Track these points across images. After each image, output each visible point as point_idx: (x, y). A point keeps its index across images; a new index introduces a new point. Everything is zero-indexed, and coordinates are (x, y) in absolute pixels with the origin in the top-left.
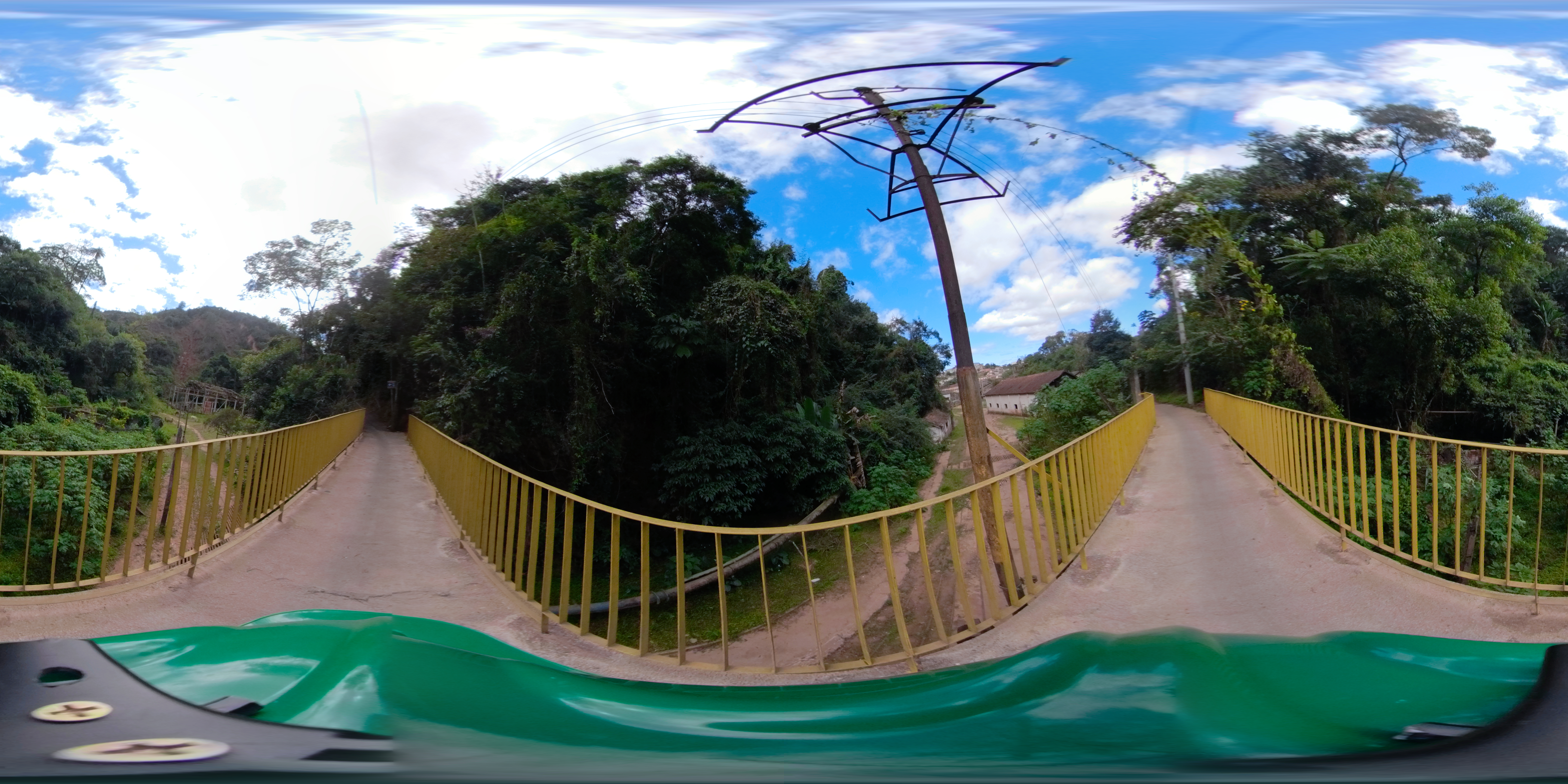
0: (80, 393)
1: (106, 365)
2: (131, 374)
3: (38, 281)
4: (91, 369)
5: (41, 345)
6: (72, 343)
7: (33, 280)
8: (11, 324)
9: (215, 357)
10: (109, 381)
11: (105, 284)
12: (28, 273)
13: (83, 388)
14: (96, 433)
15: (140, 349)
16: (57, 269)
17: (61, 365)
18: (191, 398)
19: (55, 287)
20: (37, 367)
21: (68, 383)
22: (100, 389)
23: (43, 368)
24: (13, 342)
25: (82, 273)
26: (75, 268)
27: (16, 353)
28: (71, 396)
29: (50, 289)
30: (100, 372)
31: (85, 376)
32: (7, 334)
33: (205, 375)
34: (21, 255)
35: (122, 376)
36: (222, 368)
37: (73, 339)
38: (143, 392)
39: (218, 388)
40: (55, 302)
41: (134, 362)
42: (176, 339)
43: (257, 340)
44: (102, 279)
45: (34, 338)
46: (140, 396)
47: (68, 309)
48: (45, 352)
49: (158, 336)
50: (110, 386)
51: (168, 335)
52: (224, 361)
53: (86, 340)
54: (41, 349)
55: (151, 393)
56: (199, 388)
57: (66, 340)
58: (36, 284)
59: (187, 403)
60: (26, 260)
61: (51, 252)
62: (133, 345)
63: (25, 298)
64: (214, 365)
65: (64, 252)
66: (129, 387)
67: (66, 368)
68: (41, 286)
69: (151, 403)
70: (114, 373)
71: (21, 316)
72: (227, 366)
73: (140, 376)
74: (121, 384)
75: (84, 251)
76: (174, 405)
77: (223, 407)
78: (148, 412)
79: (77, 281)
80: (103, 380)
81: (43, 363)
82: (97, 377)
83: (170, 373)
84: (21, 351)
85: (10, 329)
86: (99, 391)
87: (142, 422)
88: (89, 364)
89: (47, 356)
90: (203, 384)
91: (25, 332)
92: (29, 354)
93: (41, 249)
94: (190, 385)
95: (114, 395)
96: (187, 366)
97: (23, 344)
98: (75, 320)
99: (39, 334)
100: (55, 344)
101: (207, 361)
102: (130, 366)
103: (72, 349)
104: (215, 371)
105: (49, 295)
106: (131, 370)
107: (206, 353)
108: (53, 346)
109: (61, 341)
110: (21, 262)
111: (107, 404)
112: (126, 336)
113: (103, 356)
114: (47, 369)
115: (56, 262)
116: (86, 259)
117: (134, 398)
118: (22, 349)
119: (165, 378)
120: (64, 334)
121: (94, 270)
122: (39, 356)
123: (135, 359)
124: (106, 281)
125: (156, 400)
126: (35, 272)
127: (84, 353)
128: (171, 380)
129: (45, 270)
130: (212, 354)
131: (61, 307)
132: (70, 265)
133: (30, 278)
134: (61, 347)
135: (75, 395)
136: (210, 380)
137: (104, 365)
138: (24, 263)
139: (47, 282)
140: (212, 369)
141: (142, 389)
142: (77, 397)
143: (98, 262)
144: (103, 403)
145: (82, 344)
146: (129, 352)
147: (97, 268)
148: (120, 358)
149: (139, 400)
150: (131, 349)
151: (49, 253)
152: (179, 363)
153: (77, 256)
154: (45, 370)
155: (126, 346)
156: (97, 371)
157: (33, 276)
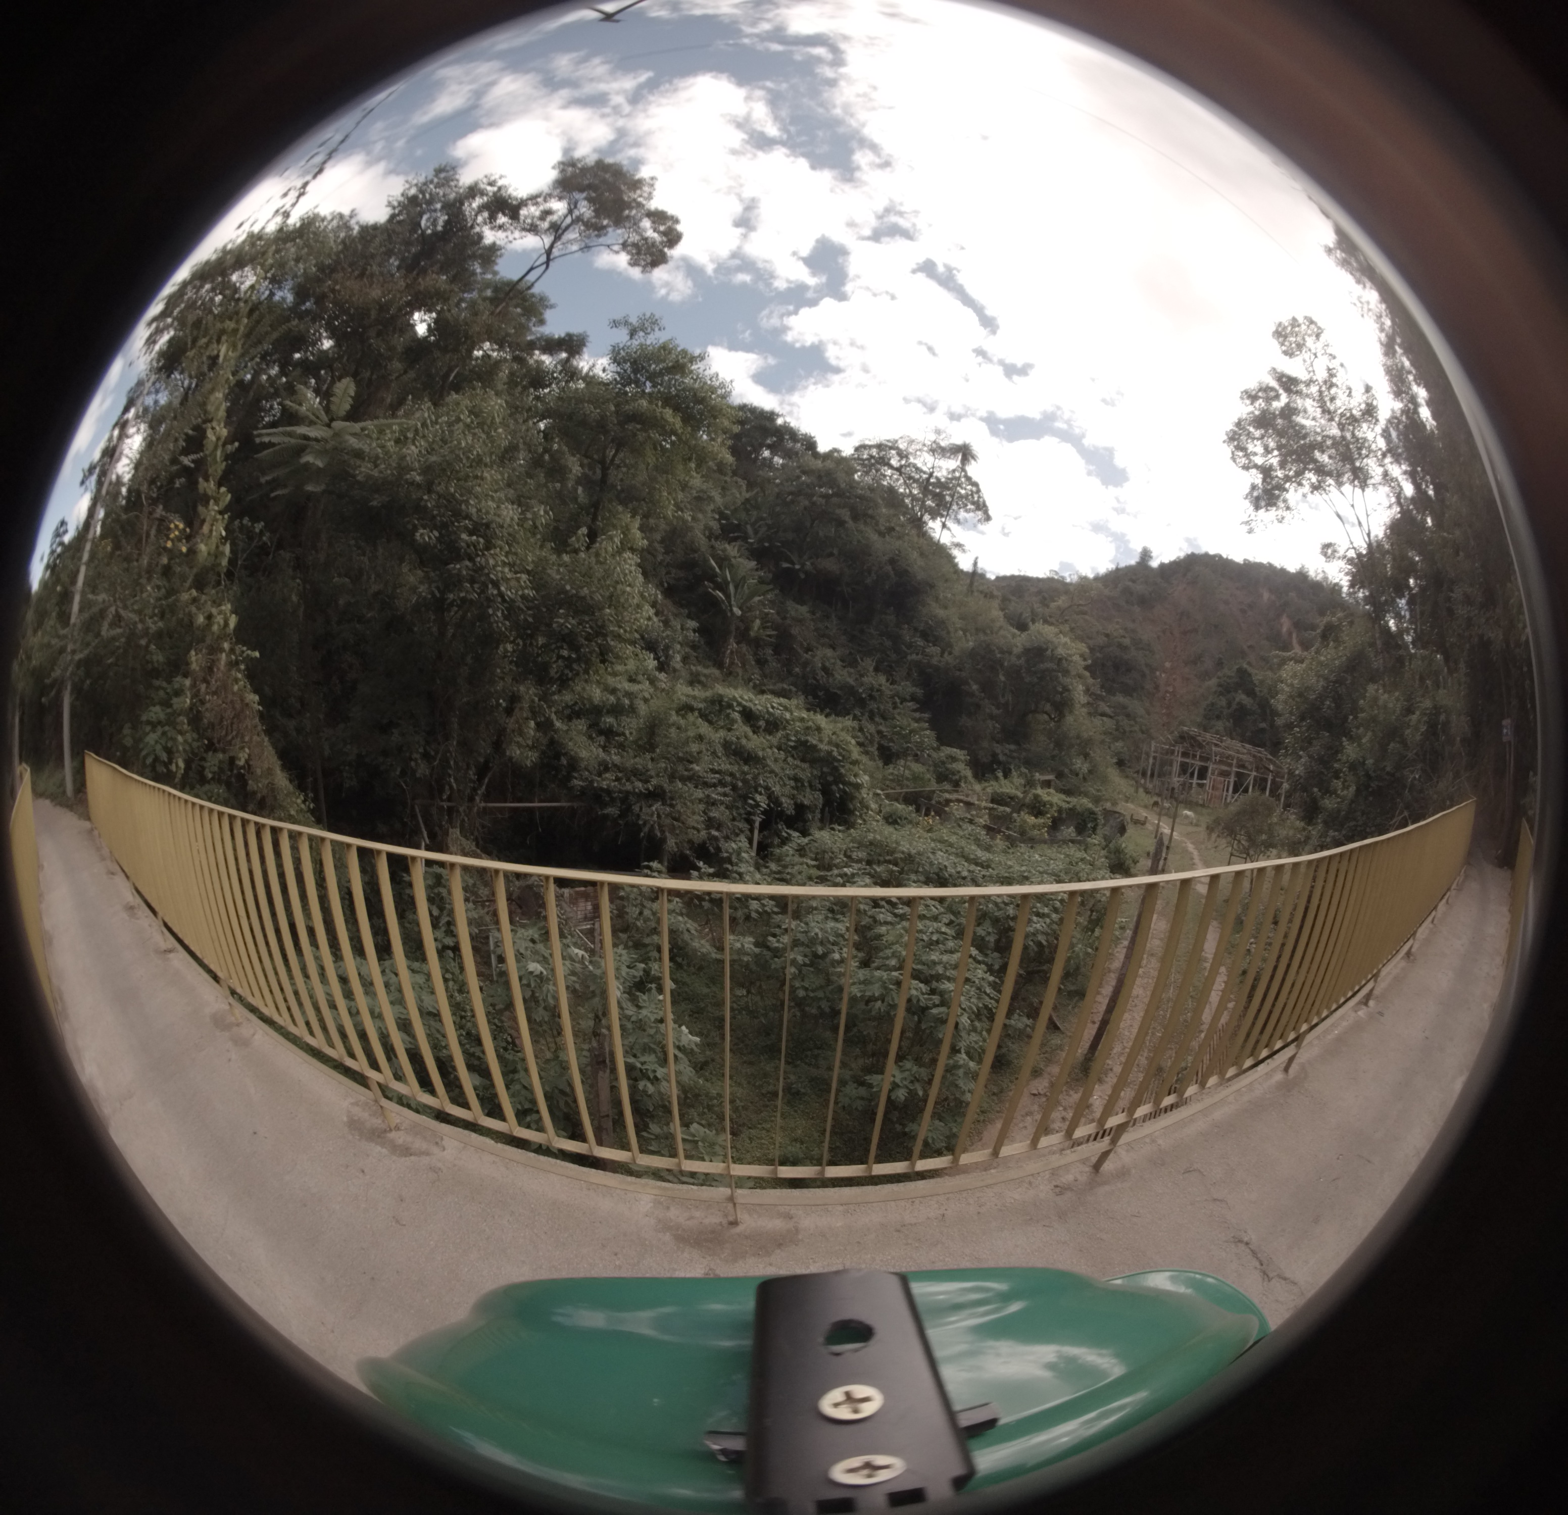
0: (953, 759)
1: (1009, 697)
2: (1062, 715)
3: (855, 517)
4: (978, 706)
5: (868, 654)
6: (933, 650)
7: (845, 514)
8: (804, 610)
9: (1224, 672)
10: (1016, 731)
11: (988, 518)
12: (835, 500)
13: (962, 748)
15: (1075, 658)
16: (891, 490)
17: (913, 698)
18: (1184, 769)
19: (891, 529)
20: (861, 703)
21: (928, 736)
22: (998, 749)
23: (873, 705)
24: (808, 649)
25: (940, 496)
26: (924, 488)
27: (814, 672)
28: (936, 765)
29: (881, 534)
30: (996, 712)
31: (965, 721)
32: (795, 631)
33: (1210, 715)
34: (819, 464)
35: (1041, 721)
36: (1241, 697)
37: (936, 641)
38: (1086, 756)
39: (1234, 743)
41: (1066, 689)
42: (1146, 634)
43: (1298, 626)
44: (981, 507)
45: (852, 639)
46: (1081, 765)
47: (920, 576)
48: (877, 670)
49: (1110, 628)
50: (1017, 743)
51: (1130, 626)
52: (1242, 681)
53: (963, 642)
54: (869, 664)
55: (1104, 758)
56: (1200, 745)
57: (920, 642)
58: (850, 524)
59: (1176, 780)
60: (829, 473)
61: (876, 457)
62: (1061, 652)
63: (831, 555)
64: (1225, 690)
66: (1059, 744)
67: (924, 704)
68: (862, 527)
69: (1103, 780)
70: (1023, 715)
71: (823, 592)
72: (1248, 693)
73: (1080, 721)
74: (1042, 738)
75: (937, 451)
76: (1151, 787)
77: (1246, 791)
78: (1096, 801)
79: (934, 515)
80: (1002, 730)
81: (874, 694)
82: (990, 723)
84: (825, 669)
85: (800, 621)
86: (994, 755)
87: (1085, 822)
88: (972, 696)
89: (882, 679)
90: (1207, 736)
91: (833, 626)
92: (843, 675)
93: (857, 449)
94: (1181, 738)
95: (1028, 763)
96: (1173, 694)
97: (829, 652)
98: (936, 597)
99: (862, 632)
100: (897, 651)
101: (1210, 684)
102: (1057, 698)
103: (935, 661)
104: (1229, 705)
105: (880, 547)
106: (1062, 706)
107: (1208, 664)
108: (894, 656)
109: (910, 646)
110: (820, 477)
111: (1012, 782)
112: (1044, 631)
113: (1002, 678)
114: (882, 707)
115: (885, 476)
116: (945, 467)
117: (1066, 771)
118: (827, 664)
119: (1132, 722)
120: (916, 629)
121: (963, 492)
122: (865, 679)
123: (1067, 681)
124: (990, 513)
125: (1113, 774)
126: (849, 498)
127: (960, 670)
128: (1144, 728)
129: (868, 493)
130: (1220, 664)
131: (906, 572)
132: (916, 481)
133: (838, 511)
134: (909, 658)
135: (943, 763)
136: (1220, 725)
137: (1003, 696)
138: (824, 479)
139: (872, 517)
140: (1223, 702)
141: (1084, 748)
142: (947, 769)
143: (969, 474)
144: (1003, 781)
145: (956, 651)
146: (1055, 667)
147: (969, 487)
148: (1036, 680)
149: (1077, 775)
150: (1060, 660)
151: (872, 457)
152: (1157, 687)
153: (925, 461)
154: (878, 708)
155: (1049, 652)
156: (989, 708)
157: (840, 506)
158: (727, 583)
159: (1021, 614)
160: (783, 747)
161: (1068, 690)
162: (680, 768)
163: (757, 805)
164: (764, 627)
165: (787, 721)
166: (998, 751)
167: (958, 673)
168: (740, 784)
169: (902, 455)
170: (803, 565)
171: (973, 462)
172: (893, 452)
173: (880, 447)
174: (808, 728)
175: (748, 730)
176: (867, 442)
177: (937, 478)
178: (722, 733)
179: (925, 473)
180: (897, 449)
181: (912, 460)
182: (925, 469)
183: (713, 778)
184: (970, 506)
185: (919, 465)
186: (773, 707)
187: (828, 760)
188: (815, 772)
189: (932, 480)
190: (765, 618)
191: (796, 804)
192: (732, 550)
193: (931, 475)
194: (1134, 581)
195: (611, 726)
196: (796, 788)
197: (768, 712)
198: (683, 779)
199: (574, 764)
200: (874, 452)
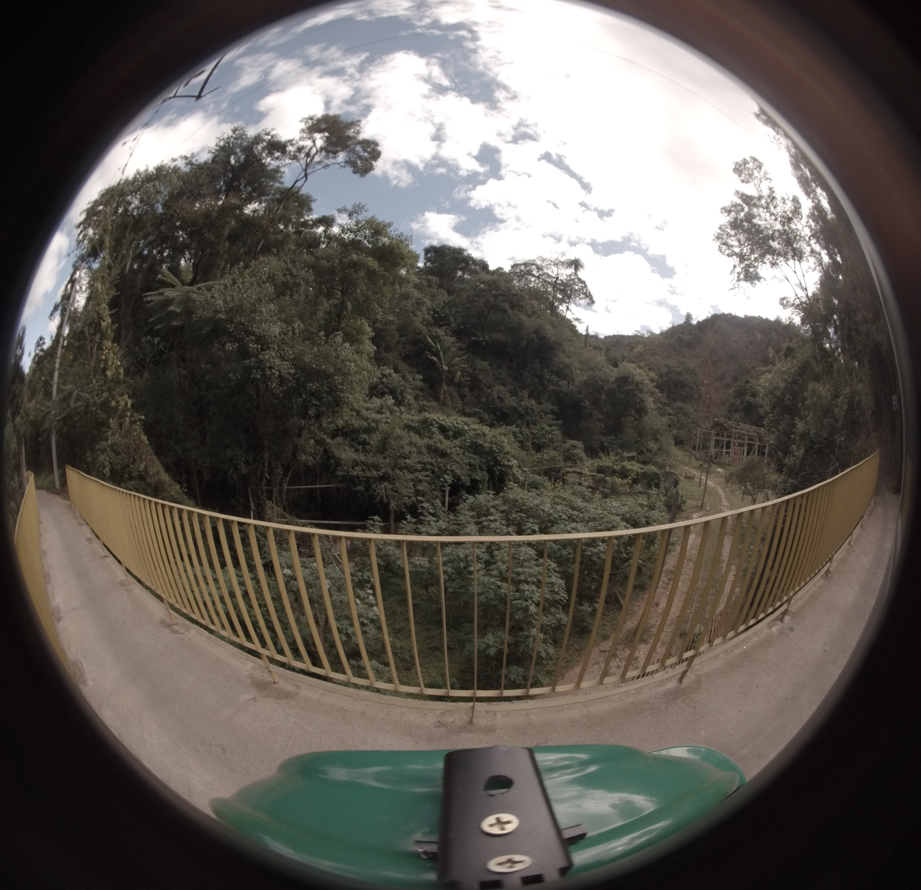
0: (574, 447)
1: (609, 408)
2: (641, 417)
3: (513, 307)
4: (591, 415)
5: (524, 387)
6: (563, 383)
7: (507, 306)
8: (485, 364)
9: (737, 384)
10: (614, 428)
11: (592, 302)
12: (500, 298)
13: (580, 440)
15: (647, 381)
16: (535, 290)
17: (553, 412)
18: (717, 444)
19: (534, 313)
20: (521, 417)
21: (559, 434)
22: (603, 439)
23: (528, 418)
24: (490, 387)
25: (564, 291)
26: (554, 286)
27: (493, 400)
28: (563, 451)
29: (529, 316)
30: (601, 417)
31: (583, 424)
32: (481, 377)
33: (731, 410)
34: (489, 277)
35: (629, 421)
36: (748, 398)
37: (564, 377)
38: (657, 440)
39: (746, 427)
40: (537, 332)
41: (642, 401)
42: (692, 364)
44: (588, 296)
45: (514, 379)
46: (653, 446)
47: (553, 339)
48: (530, 396)
49: (670, 362)
50: (615, 435)
51: (682, 360)
53: (580, 377)
54: (525, 393)
55: (668, 441)
56: (726, 429)
57: (555, 379)
58: (510, 311)
59: (712, 451)
60: (495, 282)
61: (524, 271)
62: (639, 379)
63: (500, 331)
64: (737, 395)
66: (640, 435)
67: (558, 415)
68: (517, 312)
69: (668, 454)
70: (618, 418)
71: (496, 352)
73: (652, 419)
74: (629, 431)
75: (560, 264)
76: (697, 455)
78: (661, 467)
79: (561, 301)
80: (606, 428)
81: (528, 411)
82: (598, 424)
83: (691, 410)
84: (499, 398)
85: (484, 371)
86: (602, 443)
88: (587, 409)
89: (533, 402)
90: (730, 422)
91: (503, 373)
92: (510, 401)
93: (512, 267)
94: (715, 425)
95: (622, 446)
96: (710, 399)
97: (502, 388)
98: (563, 351)
99: (520, 375)
100: (541, 385)
101: (731, 391)
102: (638, 406)
103: (564, 389)
104: (742, 403)
105: (529, 323)
106: (641, 411)
107: (727, 380)
108: (539, 388)
109: (548, 381)
110: (489, 286)
111: (610, 459)
112: (629, 367)
113: (604, 397)
114: (534, 418)
115: (531, 281)
116: (565, 273)
117: (644, 450)
118: (501, 395)
119: (687, 418)
120: (552, 371)
121: (577, 287)
122: (523, 403)
123: (643, 396)
124: (594, 299)
125: (673, 449)
126: (508, 296)
127: (579, 394)
128: (694, 421)
129: (520, 293)
130: (735, 379)
131: (544, 338)
132: (549, 283)
133: (502, 304)
134: (549, 388)
135: (569, 450)
136: (737, 416)
137: (605, 407)
138: (492, 286)
139: (523, 307)
140: (738, 402)
141: (655, 436)
142: (571, 453)
143: (579, 277)
144: (604, 458)
145: (577, 382)
146: (635, 388)
147: (580, 284)
148: (624, 397)
149: (651, 451)
150: (638, 383)
152: (700, 396)
153: (553, 271)
154: (532, 420)
155: (630, 379)
156: (598, 415)
157: (504, 301)
158: (439, 352)
159: (616, 358)
160: (463, 446)
161: (643, 401)
162: (399, 461)
163: (446, 482)
164: (463, 376)
165: (466, 431)
166: (604, 440)
167: (578, 395)
168: (436, 469)
169: (539, 268)
170: (484, 337)
171: (581, 269)
172: (534, 267)
173: (526, 264)
174: (478, 434)
175: (442, 437)
176: (518, 262)
177: (561, 280)
178: (426, 441)
179: (554, 278)
180: (536, 265)
181: (545, 271)
182: (553, 275)
183: (419, 467)
184: (582, 296)
185: (550, 273)
186: (458, 424)
187: (491, 452)
188: (483, 460)
189: (558, 282)
190: (463, 370)
191: (471, 479)
192: (440, 332)
193: (557, 278)
194: (683, 333)
195: (365, 439)
196: (471, 470)
197: (455, 426)
198: (401, 469)
199: (338, 463)
200: (523, 268)
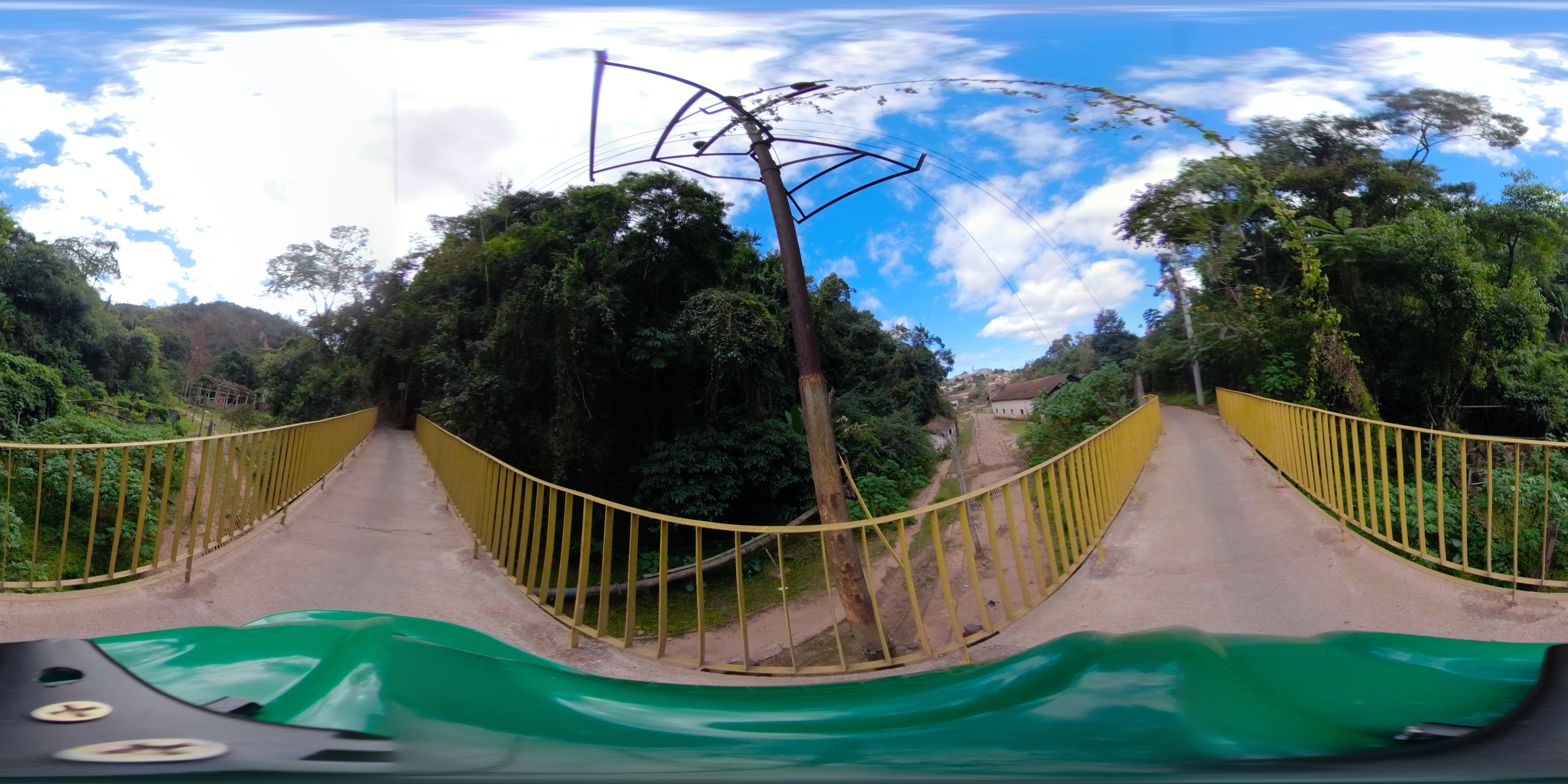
0: (99, 386)
1: (123, 359)
2: (146, 367)
3: (54, 274)
4: (108, 363)
5: (58, 337)
6: (88, 337)
7: (49, 272)
8: (28, 317)
9: (227, 352)
10: (125, 375)
11: (119, 277)
12: (44, 265)
13: (102, 381)
14: (121, 426)
15: (155, 343)
16: (72, 262)
17: (78, 358)
18: (203, 393)
19: (71, 281)
20: (55, 360)
21: (87, 375)
22: (117, 382)
23: (60, 361)
24: (30, 335)
25: (96, 266)
26: (89, 261)
27: (33, 345)
28: (91, 389)
29: (66, 282)
30: (116, 365)
31: (102, 369)
32: (24, 326)
33: (217, 370)
34: (38, 247)
35: (137, 369)
36: (234, 364)
37: (90, 333)
38: (158, 386)
39: (230, 383)
40: (71, 295)
41: (150, 357)
42: (188, 333)
43: (268, 336)
44: (117, 272)
45: (50, 330)
46: (155, 389)
47: (85, 302)
48: (62, 345)
49: (172, 330)
50: (125, 379)
51: (180, 330)
52: (235, 357)
53: (103, 334)
54: (58, 342)
55: (166, 387)
56: (212, 383)
57: (82, 333)
58: (52, 277)
59: (199, 398)
60: (42, 252)
61: (67, 245)
62: (149, 340)
63: (41, 291)
64: (225, 360)
65: (79, 245)
67: (84, 361)
68: (57, 278)
69: (167, 397)
70: (129, 367)
71: (36, 308)
72: (238, 362)
73: (155, 370)
74: (137, 378)
75: (98, 244)
76: (186, 400)
77: (235, 402)
78: (165, 405)
79: (92, 274)
80: (119, 373)
81: (61, 356)
82: (114, 370)
83: (182, 367)
84: (38, 344)
85: (26, 322)
86: (115, 385)
87: (162, 415)
88: (106, 357)
89: (65, 349)
90: (216, 379)
91: (41, 324)
92: (46, 347)
93: (56, 241)
94: (203, 380)
95: (131, 388)
96: (199, 360)
97: (40, 336)
98: (91, 313)
99: (55, 327)
100: (71, 336)
101: (219, 357)
102: (145, 360)
103: (89, 341)
104: (227, 366)
105: (66, 287)
106: (147, 364)
107: (218, 349)
108: (69, 339)
109: (77, 334)
110: (38, 254)
111: (126, 397)
112: (141, 330)
113: (120, 350)
114: (65, 362)
115: (69, 254)
116: (101, 252)
117: (150, 392)
118: (39, 341)
119: (177, 372)
120: (81, 327)
121: (109, 264)
122: (57, 349)
123: (151, 353)
124: (121, 275)
125: (170, 394)
126: (51, 264)
128: (183, 374)
129: (62, 263)
130: (226, 348)
131: (78, 300)
132: (85, 257)
133: (46, 271)
134: (77, 340)
135: (95, 388)
136: (221, 374)
137: (120, 358)
138: (41, 255)
139: (61, 274)
140: (224, 365)
141: (157, 382)
142: (97, 390)
143: (114, 256)
144: (122, 396)
145: (99, 337)
146: (145, 346)
147: (112, 261)
148: (136, 351)
149: (155, 394)
150: (147, 343)
151: (63, 245)
152: (190, 357)
153: (91, 249)
154: (63, 362)
155: (143, 340)
156: (114, 364)
157: (49, 268)
159: (128, 321)
160: (29, 379)
164: (9, 324)
167: (100, 347)
168: (11, 396)
170: (28, 295)
171: (116, 249)
172: (76, 243)
173: (69, 240)
174: (38, 371)
176: (62, 238)
177: (97, 256)
179: (90, 254)
180: (77, 239)
181: (83, 247)
182: (91, 252)
184: (111, 271)
187: (48, 386)
189: (94, 257)
190: (10, 320)
193: (94, 254)
